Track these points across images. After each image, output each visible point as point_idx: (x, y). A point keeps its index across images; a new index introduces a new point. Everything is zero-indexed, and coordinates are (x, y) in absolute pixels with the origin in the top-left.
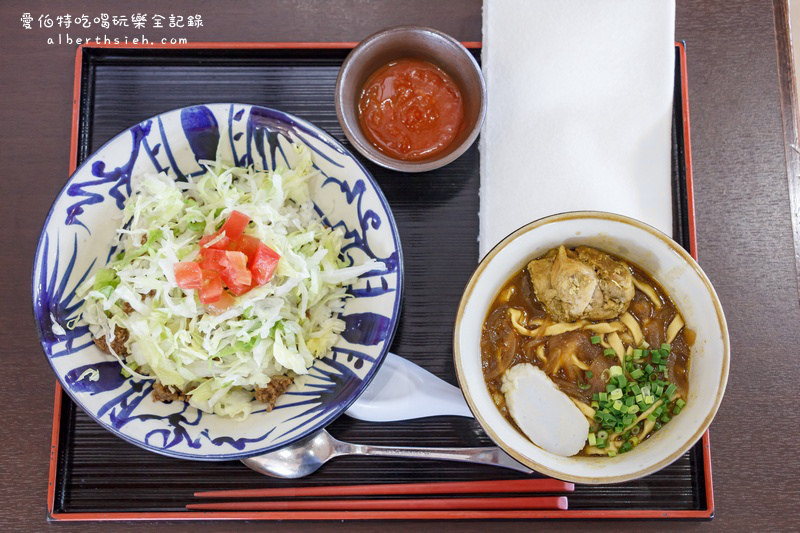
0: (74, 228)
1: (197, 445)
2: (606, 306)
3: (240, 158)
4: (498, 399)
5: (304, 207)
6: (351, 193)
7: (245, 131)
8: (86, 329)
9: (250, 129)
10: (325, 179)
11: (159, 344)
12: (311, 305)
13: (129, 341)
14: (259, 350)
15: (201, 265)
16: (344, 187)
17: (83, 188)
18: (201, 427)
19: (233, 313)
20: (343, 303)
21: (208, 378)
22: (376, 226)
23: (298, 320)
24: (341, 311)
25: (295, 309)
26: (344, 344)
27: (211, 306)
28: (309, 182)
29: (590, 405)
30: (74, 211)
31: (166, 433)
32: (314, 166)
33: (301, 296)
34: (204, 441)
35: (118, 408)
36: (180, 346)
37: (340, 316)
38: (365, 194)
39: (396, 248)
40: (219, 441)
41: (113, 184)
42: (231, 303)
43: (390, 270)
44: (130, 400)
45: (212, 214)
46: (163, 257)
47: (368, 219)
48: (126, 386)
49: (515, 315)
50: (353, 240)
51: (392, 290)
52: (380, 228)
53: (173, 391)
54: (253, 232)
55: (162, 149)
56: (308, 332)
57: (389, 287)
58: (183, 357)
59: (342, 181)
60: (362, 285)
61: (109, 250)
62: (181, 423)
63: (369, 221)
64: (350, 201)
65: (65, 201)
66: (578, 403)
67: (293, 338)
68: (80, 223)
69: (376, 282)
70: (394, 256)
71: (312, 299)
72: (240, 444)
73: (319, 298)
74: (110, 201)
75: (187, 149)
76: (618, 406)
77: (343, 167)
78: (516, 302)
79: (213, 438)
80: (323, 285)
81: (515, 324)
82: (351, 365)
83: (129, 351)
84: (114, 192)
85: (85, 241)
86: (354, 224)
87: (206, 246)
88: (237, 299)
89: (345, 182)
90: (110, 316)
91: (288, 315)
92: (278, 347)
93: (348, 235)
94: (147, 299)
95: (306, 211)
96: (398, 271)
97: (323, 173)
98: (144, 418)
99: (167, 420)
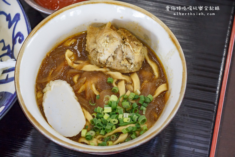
2: (122, 63)
4: (39, 95)
6: (11, 21)
22: (20, 42)
29: (91, 113)
50: (6, 51)
63: (18, 38)
66: (85, 111)
76: (106, 117)
81: (66, 57)
89: (9, 14)
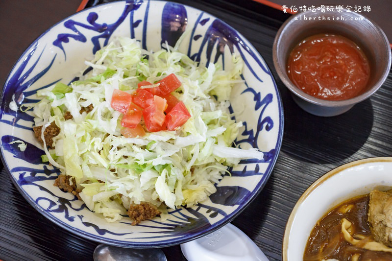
0: (57, 49)
1: (71, 219)
3: (192, 54)
5: (223, 103)
6: (260, 102)
7: (203, 35)
8: (31, 119)
9: (208, 35)
10: (246, 88)
11: (78, 145)
12: (197, 164)
13: (57, 137)
14: (147, 174)
15: (133, 97)
16: (257, 97)
17: (76, 26)
18: (80, 213)
19: (140, 141)
20: (221, 177)
21: (100, 181)
22: (268, 129)
23: (183, 171)
24: (217, 182)
25: (184, 162)
26: (209, 203)
27: (127, 130)
28: (233, 87)
30: (63, 38)
31: (53, 204)
32: (242, 76)
33: (192, 155)
34: (77, 219)
35: (28, 174)
36: (92, 150)
37: (215, 185)
38: (270, 105)
39: (277, 146)
40: (87, 224)
41: (97, 34)
42: (142, 135)
43: (266, 161)
44: (38, 175)
45: (156, 73)
46: (109, 83)
47: (265, 123)
48: (40, 167)
49: (346, 224)
50: (247, 137)
51: (261, 174)
52: (271, 131)
53: (71, 183)
54: (179, 97)
55: (141, 25)
56: (187, 183)
57: (260, 172)
58: (90, 158)
59: (257, 92)
60: (240, 168)
61: (73, 78)
62: (66, 205)
63: (265, 125)
64: (257, 108)
65: (60, 29)
67: (175, 181)
68: (62, 48)
69: (251, 167)
70: (273, 152)
71: (200, 160)
72: (102, 232)
73: (205, 162)
74: (90, 45)
75: (158, 33)
77: (262, 81)
78: (350, 216)
79: (84, 221)
80: (211, 155)
81: (344, 230)
82: (207, 216)
83: (54, 145)
84: (95, 40)
85: (60, 63)
86: (253, 126)
87: (142, 87)
88: (147, 134)
89: (259, 93)
90: (53, 114)
91: (178, 164)
92: (161, 179)
93: (245, 133)
94: (84, 113)
95: (222, 107)
96: (271, 163)
97: (246, 83)
98: (42, 188)
99: (57, 199)
